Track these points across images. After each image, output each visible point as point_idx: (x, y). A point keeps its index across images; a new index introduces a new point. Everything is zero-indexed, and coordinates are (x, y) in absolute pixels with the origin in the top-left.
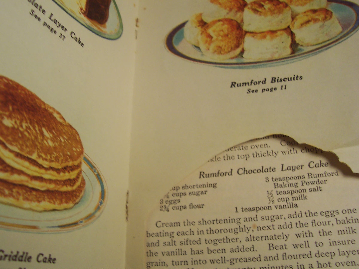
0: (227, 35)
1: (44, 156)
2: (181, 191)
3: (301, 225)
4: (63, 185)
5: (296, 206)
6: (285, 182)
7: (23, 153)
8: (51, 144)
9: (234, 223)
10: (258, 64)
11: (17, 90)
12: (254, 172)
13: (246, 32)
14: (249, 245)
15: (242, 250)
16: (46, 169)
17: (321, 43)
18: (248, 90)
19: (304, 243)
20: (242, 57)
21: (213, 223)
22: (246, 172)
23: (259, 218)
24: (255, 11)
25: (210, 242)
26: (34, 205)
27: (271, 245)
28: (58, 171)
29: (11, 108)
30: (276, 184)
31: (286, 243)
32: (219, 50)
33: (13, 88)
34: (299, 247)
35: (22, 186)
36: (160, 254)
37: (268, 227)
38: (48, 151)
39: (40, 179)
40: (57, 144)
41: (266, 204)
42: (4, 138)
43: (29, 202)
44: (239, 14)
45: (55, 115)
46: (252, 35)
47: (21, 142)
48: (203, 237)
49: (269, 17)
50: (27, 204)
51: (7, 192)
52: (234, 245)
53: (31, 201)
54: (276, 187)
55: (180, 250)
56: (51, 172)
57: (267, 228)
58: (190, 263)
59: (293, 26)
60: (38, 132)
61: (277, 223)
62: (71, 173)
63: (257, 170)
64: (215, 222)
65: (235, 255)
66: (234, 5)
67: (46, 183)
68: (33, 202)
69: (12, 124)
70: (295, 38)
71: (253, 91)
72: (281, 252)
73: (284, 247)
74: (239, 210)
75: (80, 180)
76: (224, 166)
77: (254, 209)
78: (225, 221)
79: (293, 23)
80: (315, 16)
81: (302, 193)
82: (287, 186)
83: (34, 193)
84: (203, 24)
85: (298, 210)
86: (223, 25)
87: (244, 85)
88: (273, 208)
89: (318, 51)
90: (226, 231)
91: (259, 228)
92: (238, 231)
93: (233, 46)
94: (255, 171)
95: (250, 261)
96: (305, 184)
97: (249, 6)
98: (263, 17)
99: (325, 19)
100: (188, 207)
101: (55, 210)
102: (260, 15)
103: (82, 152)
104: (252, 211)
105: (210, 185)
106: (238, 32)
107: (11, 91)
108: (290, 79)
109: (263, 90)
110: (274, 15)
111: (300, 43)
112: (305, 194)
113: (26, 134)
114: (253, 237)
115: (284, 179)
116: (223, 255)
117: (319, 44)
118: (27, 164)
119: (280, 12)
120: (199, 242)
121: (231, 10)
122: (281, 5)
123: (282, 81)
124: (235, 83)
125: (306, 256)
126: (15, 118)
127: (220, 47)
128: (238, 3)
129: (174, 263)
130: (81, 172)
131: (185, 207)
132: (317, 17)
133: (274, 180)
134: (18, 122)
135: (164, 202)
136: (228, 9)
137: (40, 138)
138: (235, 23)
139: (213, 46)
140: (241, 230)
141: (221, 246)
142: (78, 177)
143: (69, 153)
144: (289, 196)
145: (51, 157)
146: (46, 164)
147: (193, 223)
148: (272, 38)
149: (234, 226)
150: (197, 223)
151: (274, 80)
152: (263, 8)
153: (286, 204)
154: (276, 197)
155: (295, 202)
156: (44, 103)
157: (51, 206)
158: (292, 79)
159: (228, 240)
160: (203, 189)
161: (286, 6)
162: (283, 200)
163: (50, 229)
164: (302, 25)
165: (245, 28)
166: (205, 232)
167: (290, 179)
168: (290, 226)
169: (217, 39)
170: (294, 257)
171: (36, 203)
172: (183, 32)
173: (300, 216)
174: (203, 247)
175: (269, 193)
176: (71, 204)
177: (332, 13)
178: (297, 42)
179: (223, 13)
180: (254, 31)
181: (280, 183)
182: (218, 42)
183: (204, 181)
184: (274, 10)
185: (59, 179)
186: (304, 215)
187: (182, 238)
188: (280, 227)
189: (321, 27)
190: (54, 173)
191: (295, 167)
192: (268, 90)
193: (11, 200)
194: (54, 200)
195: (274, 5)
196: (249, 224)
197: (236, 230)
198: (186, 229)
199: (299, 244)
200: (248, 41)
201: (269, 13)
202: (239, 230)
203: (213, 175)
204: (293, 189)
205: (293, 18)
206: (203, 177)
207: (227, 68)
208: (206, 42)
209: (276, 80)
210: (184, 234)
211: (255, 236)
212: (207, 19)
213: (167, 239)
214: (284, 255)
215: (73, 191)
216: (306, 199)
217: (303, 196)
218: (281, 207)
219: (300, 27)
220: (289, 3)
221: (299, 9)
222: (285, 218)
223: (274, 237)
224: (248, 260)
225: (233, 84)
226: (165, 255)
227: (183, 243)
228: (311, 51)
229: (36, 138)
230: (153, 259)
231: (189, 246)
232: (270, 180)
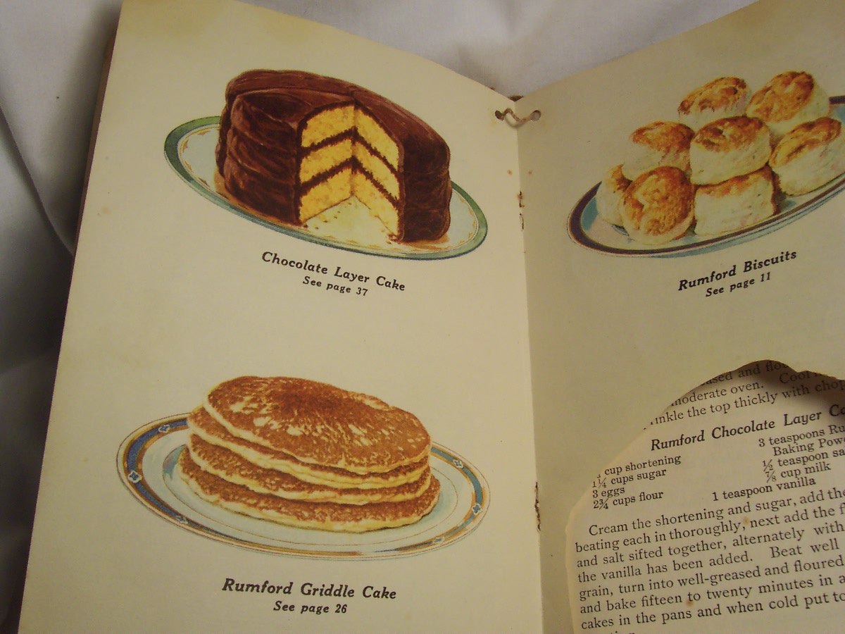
0: (667, 198)
1: (357, 461)
2: (624, 473)
3: (822, 513)
4: (396, 494)
5: (813, 482)
6: (792, 444)
7: (323, 464)
8: (366, 442)
9: (712, 518)
10: (720, 242)
11: (301, 387)
12: (739, 433)
13: (698, 187)
14: (738, 551)
15: (729, 560)
16: (364, 477)
17: (825, 185)
18: (708, 291)
19: (829, 543)
20: (693, 232)
21: (680, 521)
22: (725, 433)
23: (753, 507)
24: (709, 144)
25: (677, 551)
26: (350, 525)
27: (775, 549)
28: (384, 476)
29: (296, 413)
30: (777, 449)
31: (800, 544)
32: (656, 227)
33: (294, 386)
34: (821, 549)
35: (327, 504)
36: (599, 577)
37: (767, 519)
38: (363, 452)
39: (357, 491)
40: (376, 441)
41: (762, 482)
42: (293, 451)
43: (342, 522)
44: (682, 154)
45: (368, 402)
46: (707, 190)
47: (317, 451)
48: (665, 545)
49: (733, 152)
50: (338, 526)
51: (306, 514)
52: (714, 554)
53: (345, 520)
54: (778, 453)
55: (630, 569)
56: (372, 479)
57: (767, 522)
58: (647, 587)
59: (775, 162)
60: (342, 431)
61: (783, 512)
62: (409, 474)
63: (744, 427)
64: (682, 519)
65: (718, 570)
66: (673, 140)
67: (366, 494)
68: (347, 522)
69: (301, 431)
70: (779, 183)
71: (715, 292)
72: (791, 560)
73: (796, 551)
74: (720, 496)
75: (428, 482)
76: (690, 427)
77: (743, 492)
78: (699, 516)
79: (774, 155)
80: (810, 135)
81: (822, 460)
82: (795, 449)
83: (348, 510)
84: (626, 184)
85: (815, 489)
86: (658, 180)
87: (701, 282)
88: (775, 488)
89: (820, 200)
90: (700, 532)
91: (754, 523)
92: (720, 530)
93: (677, 215)
94: (741, 431)
95: (742, 577)
96: (825, 445)
97: (698, 137)
98: (722, 153)
99: (828, 138)
100: (637, 498)
101: (385, 528)
102: (718, 150)
103: (427, 441)
104: (741, 497)
105: (670, 461)
106: (683, 189)
107: (293, 391)
108: (774, 261)
109: (733, 287)
110: (741, 147)
111: (789, 192)
112: (827, 461)
113: (323, 438)
114: (745, 538)
115: (789, 438)
116: (699, 571)
117: (821, 187)
118: (331, 475)
119: (751, 138)
120: (659, 554)
121: (668, 150)
122: (752, 126)
123: (762, 266)
124: (686, 281)
125: (834, 564)
126: (304, 422)
127: (657, 221)
128: (680, 135)
129: (623, 590)
130: (428, 469)
131: (633, 499)
132: (815, 137)
133: (773, 441)
134: (309, 427)
135: (599, 493)
136: (663, 149)
137: (346, 439)
138: (677, 174)
139: (645, 222)
140: (725, 528)
141: (694, 556)
142: (423, 478)
143: (401, 449)
144: (800, 466)
145: (369, 460)
146: (362, 470)
147: (647, 524)
148: (740, 190)
149: (713, 522)
150: (653, 523)
151: (748, 266)
152: (721, 137)
153: (796, 480)
154: (778, 470)
155: (809, 476)
156: (346, 392)
157: (380, 523)
158: (779, 259)
159: (705, 546)
160: (660, 468)
161: (760, 124)
162: (790, 474)
163: (380, 554)
164: (790, 156)
165: (695, 179)
166: (668, 536)
167: (799, 437)
168: (804, 517)
169: (650, 208)
170: (814, 566)
171: (353, 522)
172: (594, 205)
173: (820, 498)
174: (667, 560)
175: (767, 464)
176: (415, 518)
177: (840, 124)
178: (783, 191)
179: (656, 159)
180: (709, 183)
181: (784, 446)
182: (654, 212)
183: (660, 454)
184: (740, 137)
185: (388, 486)
186: (826, 496)
187: (632, 549)
188: (788, 519)
189: (823, 154)
190: (379, 479)
191: (807, 416)
192: (739, 285)
193: (313, 523)
194: (383, 515)
195: (739, 126)
196: (736, 518)
197: (716, 529)
198: (638, 534)
199: (822, 544)
200: (702, 202)
201: (733, 144)
202: (721, 528)
203: (673, 443)
204: (806, 454)
205: (774, 146)
206: (658, 448)
207: (671, 256)
208: (634, 215)
209: (752, 266)
210: (634, 542)
211: (749, 537)
212: (632, 175)
213: (609, 552)
214: (798, 563)
215: (417, 499)
216: (829, 469)
217: (822, 464)
218: (787, 486)
219: (787, 161)
220: (764, 118)
221: (782, 127)
222: (795, 504)
223: (780, 536)
224: (739, 576)
225: (683, 284)
226: (608, 577)
227: (635, 556)
228: (808, 203)
229: (341, 440)
230: (590, 585)
231: (645, 561)
232: (767, 442)
